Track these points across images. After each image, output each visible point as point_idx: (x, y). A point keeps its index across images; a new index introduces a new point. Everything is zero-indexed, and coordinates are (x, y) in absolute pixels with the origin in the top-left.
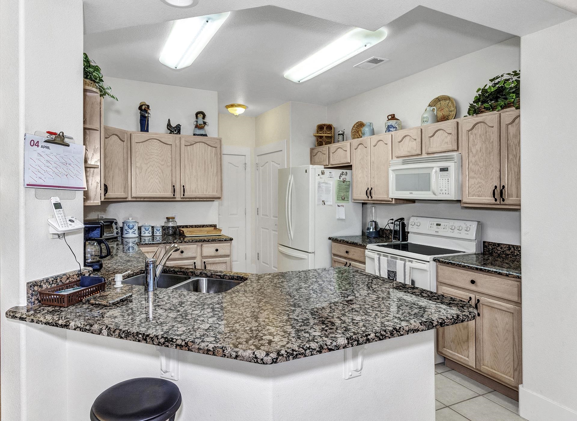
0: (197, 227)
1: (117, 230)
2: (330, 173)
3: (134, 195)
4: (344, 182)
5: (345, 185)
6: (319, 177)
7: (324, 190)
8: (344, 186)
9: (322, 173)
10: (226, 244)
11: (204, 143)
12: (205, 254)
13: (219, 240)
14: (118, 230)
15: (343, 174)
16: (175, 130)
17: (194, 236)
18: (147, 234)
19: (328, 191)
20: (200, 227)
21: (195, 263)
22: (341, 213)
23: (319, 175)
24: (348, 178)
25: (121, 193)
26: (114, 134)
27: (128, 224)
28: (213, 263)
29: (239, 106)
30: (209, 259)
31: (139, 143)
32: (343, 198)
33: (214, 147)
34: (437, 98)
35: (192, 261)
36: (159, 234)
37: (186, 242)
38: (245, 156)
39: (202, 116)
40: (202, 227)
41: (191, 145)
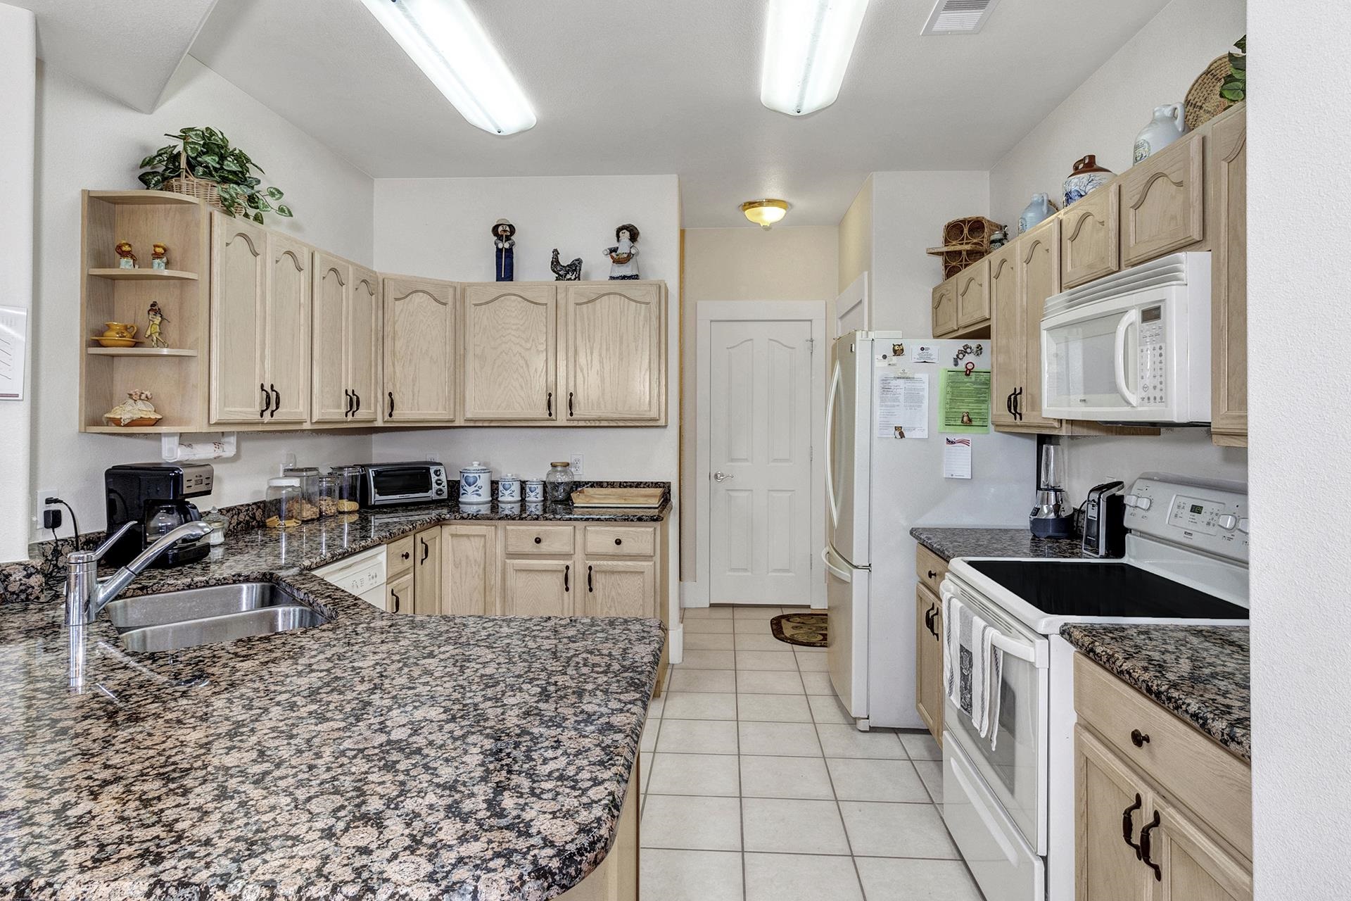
0: (625, 487)
1: (439, 487)
2: (922, 349)
3: (469, 416)
4: (968, 372)
5: (974, 383)
6: (885, 363)
7: (902, 398)
8: (969, 384)
9: (895, 351)
10: (643, 529)
11: (620, 295)
12: (590, 549)
13: (625, 520)
14: (441, 487)
15: (969, 350)
16: (568, 271)
17: (594, 505)
18: (509, 497)
19: (914, 399)
20: (631, 486)
21: (567, 568)
22: (959, 462)
23: (885, 357)
24: (981, 363)
25: (437, 410)
26: (416, 291)
27: (465, 475)
28: (613, 572)
29: (771, 202)
30: (602, 562)
31: (481, 304)
32: (965, 419)
33: (644, 303)
34: (1207, 73)
35: (562, 562)
36: (535, 497)
37: (547, 519)
38: (811, 321)
39: (627, 234)
40: (636, 487)
41: (589, 302)
